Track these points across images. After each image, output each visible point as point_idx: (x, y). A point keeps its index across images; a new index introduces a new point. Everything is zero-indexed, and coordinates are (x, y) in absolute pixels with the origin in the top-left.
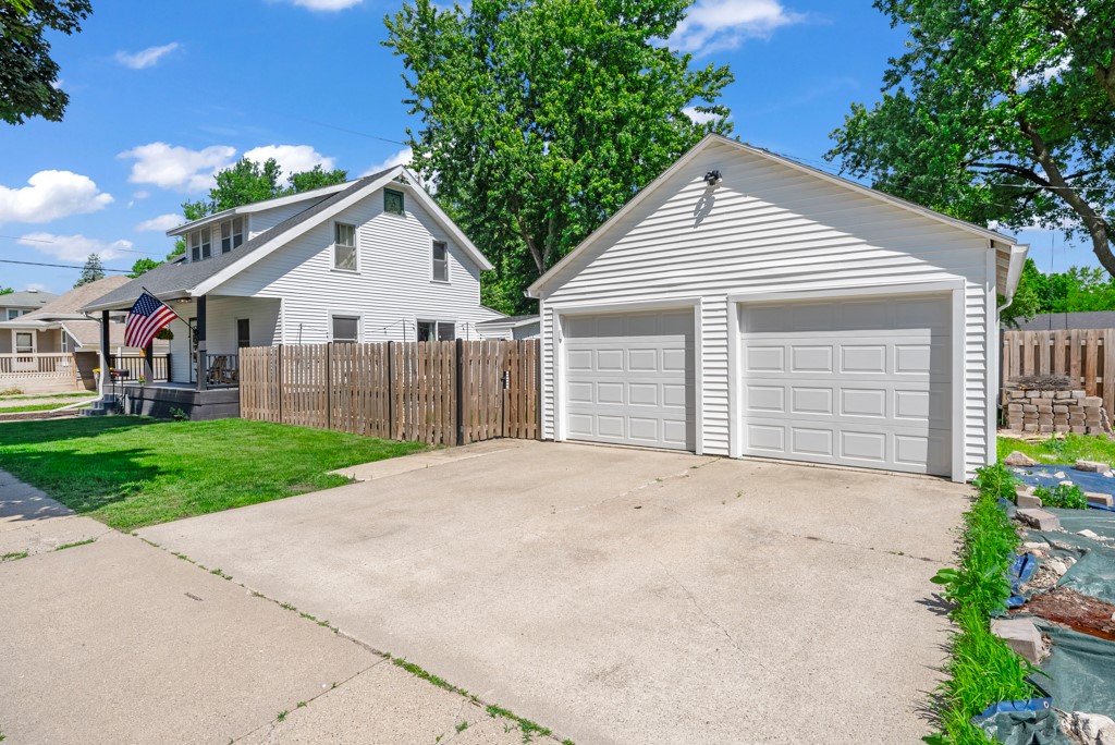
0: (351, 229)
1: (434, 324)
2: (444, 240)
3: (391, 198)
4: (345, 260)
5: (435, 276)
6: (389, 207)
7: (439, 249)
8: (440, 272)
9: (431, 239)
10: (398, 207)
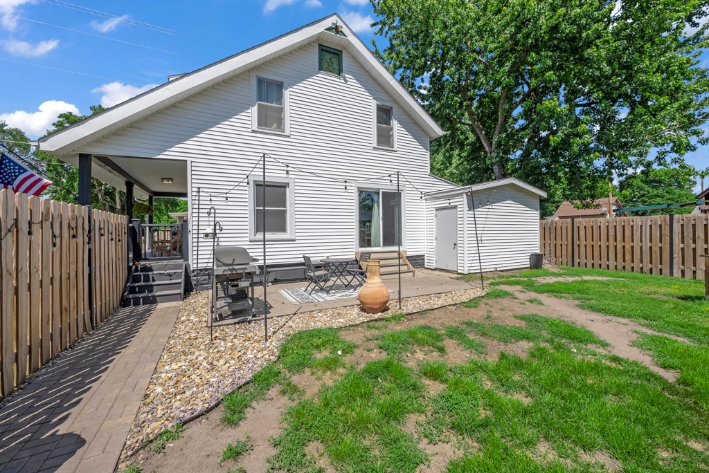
0: (280, 86)
1: (378, 193)
2: (388, 104)
3: (327, 57)
4: (271, 120)
5: (379, 142)
6: (325, 65)
7: (384, 114)
8: (385, 139)
9: (373, 104)
10: (336, 66)
